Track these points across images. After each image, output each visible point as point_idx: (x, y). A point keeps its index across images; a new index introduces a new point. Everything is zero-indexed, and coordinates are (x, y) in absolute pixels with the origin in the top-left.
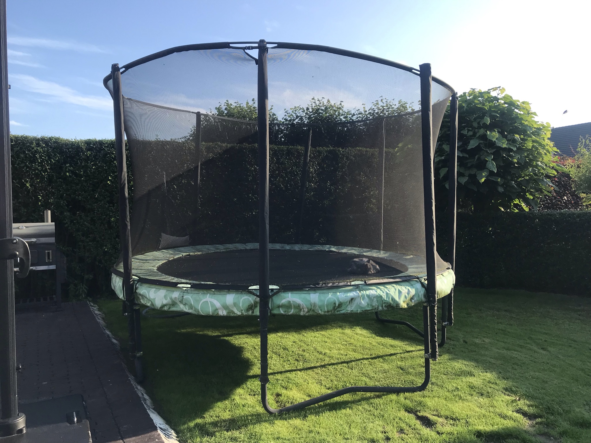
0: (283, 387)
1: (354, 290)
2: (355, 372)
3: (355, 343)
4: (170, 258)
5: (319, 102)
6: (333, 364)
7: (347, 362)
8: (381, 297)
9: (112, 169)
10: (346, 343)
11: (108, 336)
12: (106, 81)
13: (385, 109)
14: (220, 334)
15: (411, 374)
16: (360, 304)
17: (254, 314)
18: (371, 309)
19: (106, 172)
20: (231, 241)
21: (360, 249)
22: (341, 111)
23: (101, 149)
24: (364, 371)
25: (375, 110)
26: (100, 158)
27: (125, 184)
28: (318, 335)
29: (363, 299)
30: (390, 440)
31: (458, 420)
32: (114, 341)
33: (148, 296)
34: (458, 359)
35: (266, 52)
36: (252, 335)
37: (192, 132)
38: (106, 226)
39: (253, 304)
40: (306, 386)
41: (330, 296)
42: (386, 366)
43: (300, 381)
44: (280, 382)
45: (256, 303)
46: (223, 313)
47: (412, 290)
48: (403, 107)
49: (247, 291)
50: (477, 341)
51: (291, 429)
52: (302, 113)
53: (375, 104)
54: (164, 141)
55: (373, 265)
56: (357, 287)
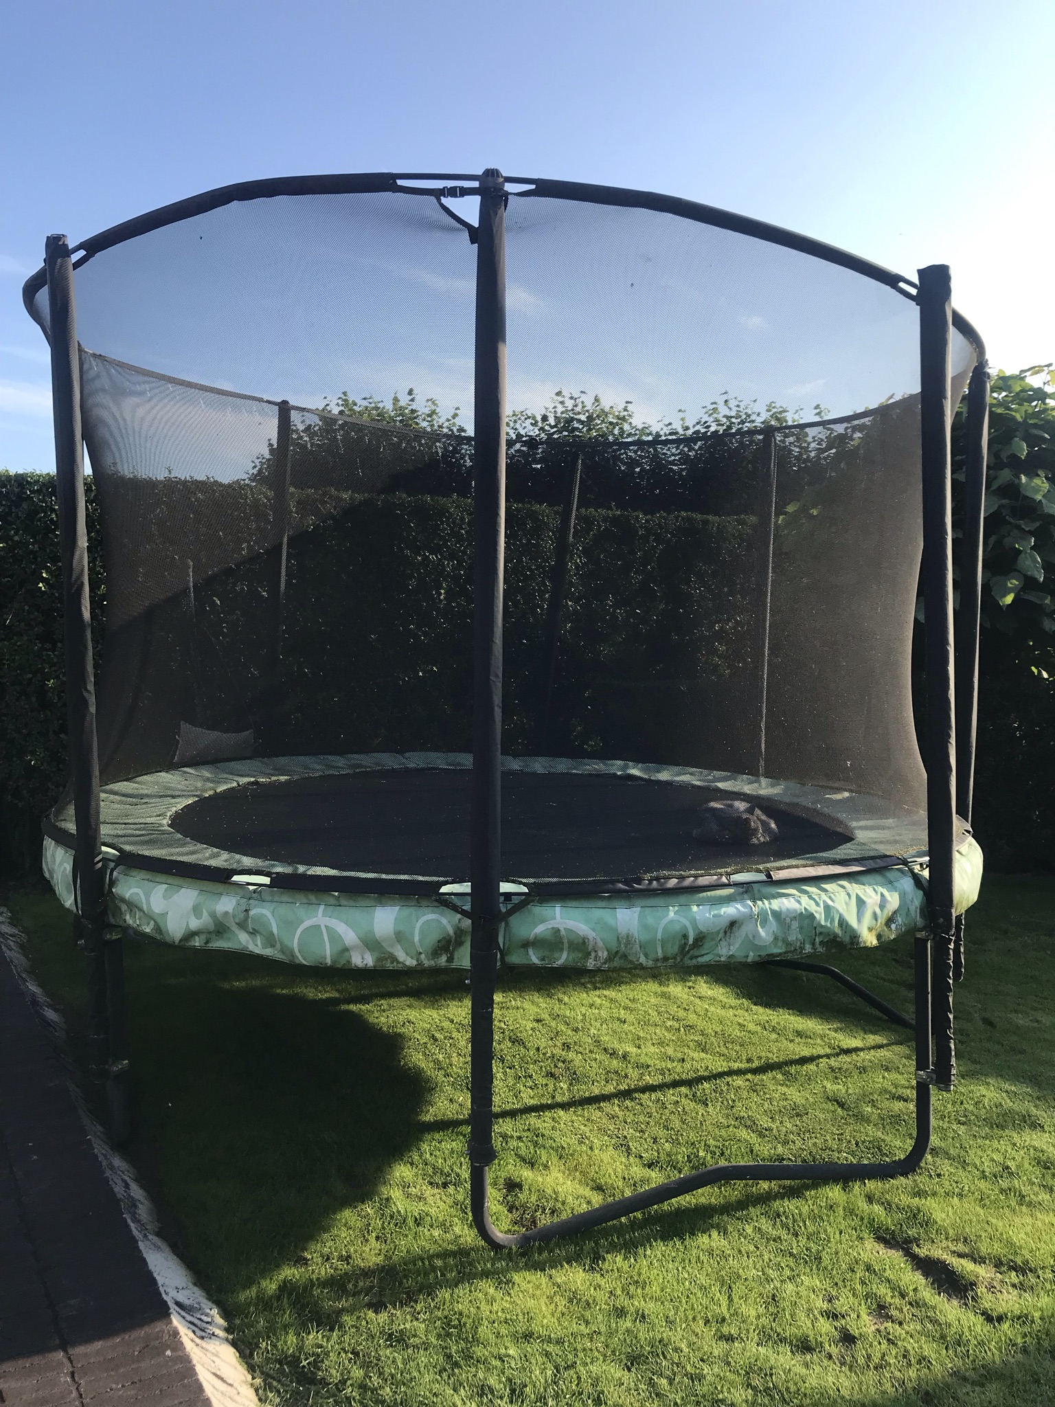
0: (523, 1160)
1: (738, 898)
2: (715, 1112)
3: (701, 1024)
4: (206, 791)
5: (573, 401)
6: (651, 1088)
7: (689, 1083)
8: (811, 916)
9: (51, 551)
10: (677, 1025)
11: (34, 995)
12: (30, 290)
13: (734, 423)
14: (337, 995)
15: (868, 1121)
16: (754, 936)
17: (454, 965)
18: (783, 950)
19: (35, 558)
20: (364, 748)
21: (705, 772)
22: (626, 427)
23: (21, 498)
24: (740, 1110)
25: (709, 426)
26: (18, 522)
27: (82, 584)
28: (598, 1001)
29: (764, 922)
30: (854, 1343)
31: (1031, 1271)
32: (51, 1014)
33: (145, 908)
34: (986, 1075)
35: (503, 207)
36: (423, 1000)
37: (257, 469)
38: (34, 700)
39: (451, 938)
40: (584, 1156)
41: (672, 914)
42: (795, 1095)
43: (568, 1140)
44: (513, 1144)
45: (459, 933)
46: (363, 959)
47: (891, 896)
48: (777, 419)
49: (436, 900)
50: (1021, 1020)
51: (562, 1302)
52: (532, 428)
53: (711, 412)
54: (189, 482)
55: (763, 822)
56: (747, 889)
